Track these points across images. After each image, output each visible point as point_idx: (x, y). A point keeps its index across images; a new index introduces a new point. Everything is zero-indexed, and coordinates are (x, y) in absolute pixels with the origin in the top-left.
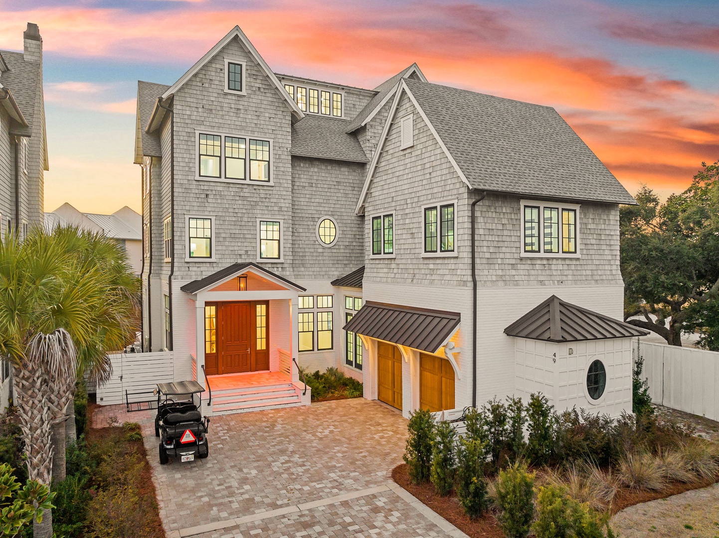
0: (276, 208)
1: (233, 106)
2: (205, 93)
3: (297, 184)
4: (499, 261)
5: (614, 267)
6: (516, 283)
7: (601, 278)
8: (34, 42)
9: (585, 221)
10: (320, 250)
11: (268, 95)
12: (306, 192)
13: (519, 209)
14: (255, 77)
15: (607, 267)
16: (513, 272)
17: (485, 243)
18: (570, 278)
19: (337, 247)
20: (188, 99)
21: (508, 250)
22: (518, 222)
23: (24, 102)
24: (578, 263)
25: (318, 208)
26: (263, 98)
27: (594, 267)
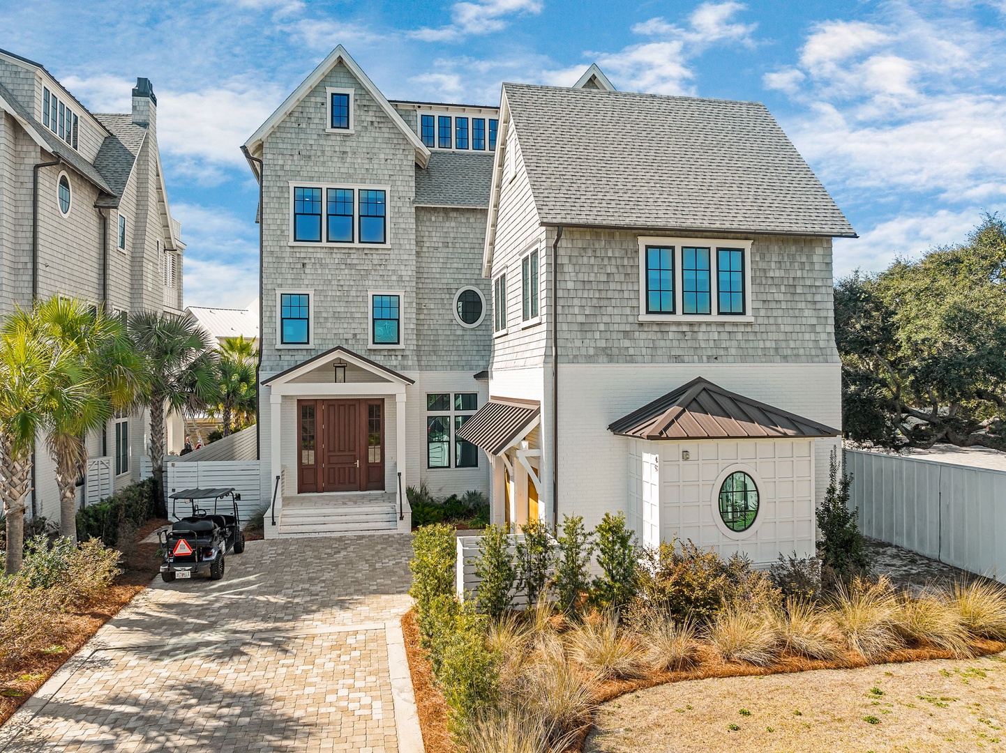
0: (394, 278)
1: (337, 149)
2: (302, 136)
3: (427, 244)
4: (602, 327)
5: (824, 336)
6: (631, 359)
7: (795, 352)
8: (143, 99)
9: (762, 265)
10: (459, 332)
11: (384, 130)
12: (438, 255)
13: (637, 252)
14: (366, 109)
15: (807, 336)
16: (627, 343)
17: (576, 302)
18: (733, 351)
19: (483, 328)
20: (281, 146)
21: (616, 311)
22: (635, 270)
23: (120, 170)
24: (749, 329)
25: (456, 276)
26: (377, 135)
27: (782, 337)
